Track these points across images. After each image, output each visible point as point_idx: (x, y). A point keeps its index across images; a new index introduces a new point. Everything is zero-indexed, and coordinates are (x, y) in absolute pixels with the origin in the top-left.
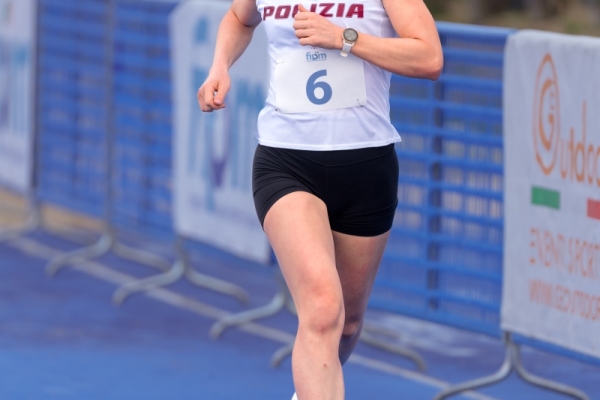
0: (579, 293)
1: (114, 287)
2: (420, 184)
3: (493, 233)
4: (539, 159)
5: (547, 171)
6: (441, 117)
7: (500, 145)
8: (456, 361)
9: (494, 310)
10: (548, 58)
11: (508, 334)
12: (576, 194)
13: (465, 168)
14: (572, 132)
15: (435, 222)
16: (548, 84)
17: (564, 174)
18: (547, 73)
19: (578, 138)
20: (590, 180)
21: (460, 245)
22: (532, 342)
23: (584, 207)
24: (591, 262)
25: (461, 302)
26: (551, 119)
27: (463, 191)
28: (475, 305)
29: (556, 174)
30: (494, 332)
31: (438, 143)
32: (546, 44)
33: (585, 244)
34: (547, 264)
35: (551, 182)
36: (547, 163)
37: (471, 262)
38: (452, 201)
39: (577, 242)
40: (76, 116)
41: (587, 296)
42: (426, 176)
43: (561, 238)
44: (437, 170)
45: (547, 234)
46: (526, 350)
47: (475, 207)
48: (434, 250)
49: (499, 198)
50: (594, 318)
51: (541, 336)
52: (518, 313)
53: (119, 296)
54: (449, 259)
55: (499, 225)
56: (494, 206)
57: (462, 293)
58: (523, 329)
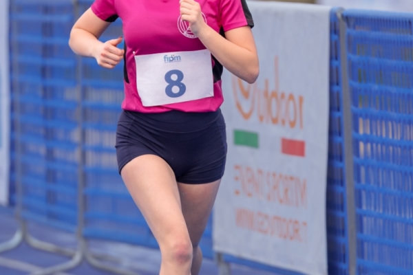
0: (277, 218)
4: (239, 106)
5: (247, 116)
11: (220, 255)
12: (273, 134)
14: (267, 82)
17: (261, 118)
19: (272, 88)
20: (283, 122)
22: (241, 261)
23: (279, 146)
24: (286, 191)
29: (254, 118)
33: (281, 176)
34: (249, 195)
35: (251, 125)
36: (246, 109)
39: (274, 175)
41: (285, 220)
43: (260, 172)
45: (248, 169)
46: (234, 266)
50: (291, 238)
51: (247, 255)
58: (231, 250)
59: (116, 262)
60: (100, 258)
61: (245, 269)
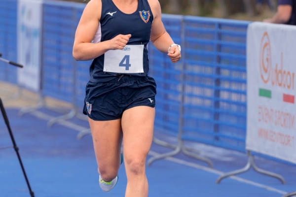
0: (280, 134)
1: (78, 132)
2: (210, 87)
3: (242, 108)
4: (262, 77)
5: (266, 82)
6: (219, 59)
7: (245, 71)
8: (225, 163)
9: (243, 141)
10: (266, 34)
11: (249, 152)
12: (279, 92)
13: (230, 80)
14: (277, 65)
15: (217, 104)
16: (266, 45)
17: (273, 83)
18: (265, 40)
19: (279, 68)
20: (284, 86)
21: (228, 114)
22: (260, 155)
23: (282, 97)
24: (285, 120)
25: (229, 138)
26: (267, 60)
27: (230, 91)
28: (235, 139)
29: (269, 83)
30: (243, 150)
31: (218, 70)
32: (265, 28)
33: (282, 113)
34: (266, 122)
35: (268, 86)
36: (266, 78)
37: (233, 121)
38: (224, 95)
39: (279, 112)
40: (59, 59)
41: (283, 135)
42: (213, 84)
43: (272, 110)
44: (218, 82)
45: (266, 109)
46: (256, 157)
47: (234, 97)
48: (217, 115)
49: (245, 93)
50: (286, 144)
51: (263, 152)
52: (253, 143)
53: (80, 135)
54: (223, 119)
55: (244, 105)
56: (243, 97)
57: (228, 134)
58: (255, 149)
59: (198, 153)
60: (190, 150)
61: (262, 159)
